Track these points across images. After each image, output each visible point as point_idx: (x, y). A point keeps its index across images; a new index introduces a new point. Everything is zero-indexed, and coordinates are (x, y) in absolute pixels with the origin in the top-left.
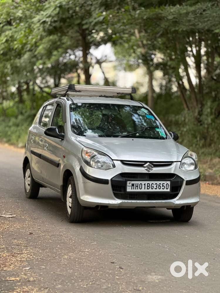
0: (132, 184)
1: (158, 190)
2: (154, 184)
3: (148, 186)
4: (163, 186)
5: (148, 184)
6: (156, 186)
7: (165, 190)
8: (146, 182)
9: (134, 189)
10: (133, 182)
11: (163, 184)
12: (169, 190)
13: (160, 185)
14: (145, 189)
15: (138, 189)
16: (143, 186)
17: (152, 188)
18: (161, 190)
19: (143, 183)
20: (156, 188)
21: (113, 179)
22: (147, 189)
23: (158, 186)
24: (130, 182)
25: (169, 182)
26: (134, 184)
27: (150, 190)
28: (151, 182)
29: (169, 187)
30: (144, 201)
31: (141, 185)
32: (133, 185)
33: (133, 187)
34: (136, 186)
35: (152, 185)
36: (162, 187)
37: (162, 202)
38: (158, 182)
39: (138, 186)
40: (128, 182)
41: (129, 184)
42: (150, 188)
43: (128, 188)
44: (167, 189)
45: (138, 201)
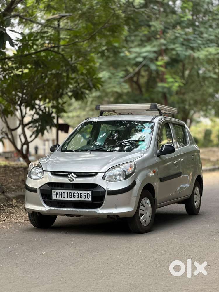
0: (56, 192)
1: (79, 199)
2: (76, 193)
3: (70, 195)
4: (84, 195)
5: (70, 193)
6: (78, 195)
7: (87, 199)
8: (69, 192)
9: (58, 197)
10: (57, 191)
11: (84, 193)
12: (90, 199)
13: (81, 194)
14: (68, 197)
15: (61, 197)
16: (66, 195)
17: (74, 197)
18: (83, 199)
19: (66, 192)
20: (78, 197)
21: (41, 188)
22: (70, 198)
23: (79, 195)
24: (54, 191)
25: (90, 192)
26: (58, 192)
27: (73, 199)
28: (72, 192)
29: (90, 197)
30: (69, 209)
31: (64, 194)
32: (57, 194)
33: (57, 196)
34: (60, 195)
35: (74, 194)
36: (83, 197)
37: (86, 211)
38: (79, 192)
39: (61, 195)
40: (53, 191)
41: (54, 192)
42: (73, 197)
43: (53, 196)
44: (88, 198)
45: (64, 209)
